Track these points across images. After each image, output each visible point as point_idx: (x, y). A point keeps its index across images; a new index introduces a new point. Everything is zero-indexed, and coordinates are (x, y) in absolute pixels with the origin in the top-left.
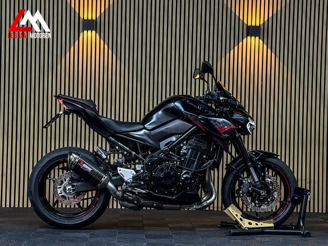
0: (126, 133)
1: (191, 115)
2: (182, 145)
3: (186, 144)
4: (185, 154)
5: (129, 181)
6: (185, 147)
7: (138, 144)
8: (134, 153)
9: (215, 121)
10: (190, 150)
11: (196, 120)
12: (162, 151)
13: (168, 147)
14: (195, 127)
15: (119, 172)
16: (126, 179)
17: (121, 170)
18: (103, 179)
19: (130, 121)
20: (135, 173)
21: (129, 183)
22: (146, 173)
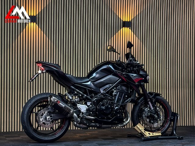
0: (81, 84)
1: (119, 72)
2: (113, 90)
3: (116, 89)
4: (115, 95)
5: (84, 112)
6: (115, 91)
7: (87, 90)
8: (85, 95)
9: (132, 75)
10: (118, 93)
11: (121, 75)
12: (102, 94)
13: (105, 91)
14: (120, 79)
15: (78, 107)
16: (82, 111)
17: (79, 106)
18: (71, 111)
19: (81, 76)
20: (87, 107)
21: (84, 113)
22: (93, 107)
